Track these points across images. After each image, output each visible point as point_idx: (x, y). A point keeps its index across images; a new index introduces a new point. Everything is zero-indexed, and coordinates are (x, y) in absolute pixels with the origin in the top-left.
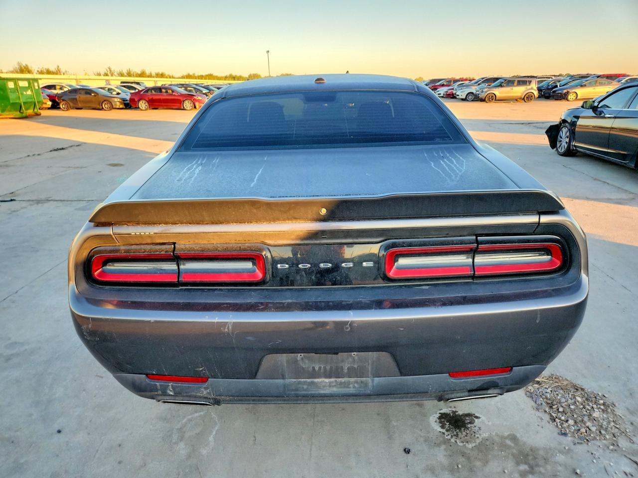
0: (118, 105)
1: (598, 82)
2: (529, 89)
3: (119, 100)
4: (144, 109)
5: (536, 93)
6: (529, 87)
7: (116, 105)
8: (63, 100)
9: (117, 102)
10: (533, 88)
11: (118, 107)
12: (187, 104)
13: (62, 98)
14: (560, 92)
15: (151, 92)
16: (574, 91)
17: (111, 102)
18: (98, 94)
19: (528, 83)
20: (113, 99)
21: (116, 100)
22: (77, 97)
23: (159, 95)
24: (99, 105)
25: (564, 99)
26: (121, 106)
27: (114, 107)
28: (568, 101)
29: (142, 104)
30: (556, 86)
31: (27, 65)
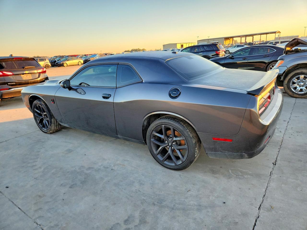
1: (73, 58)
2: (46, 63)
5: (50, 64)
6: (46, 62)
10: (48, 62)
14: (60, 63)
16: (65, 62)
19: (44, 60)
25: (62, 66)
28: (64, 67)
30: (56, 61)
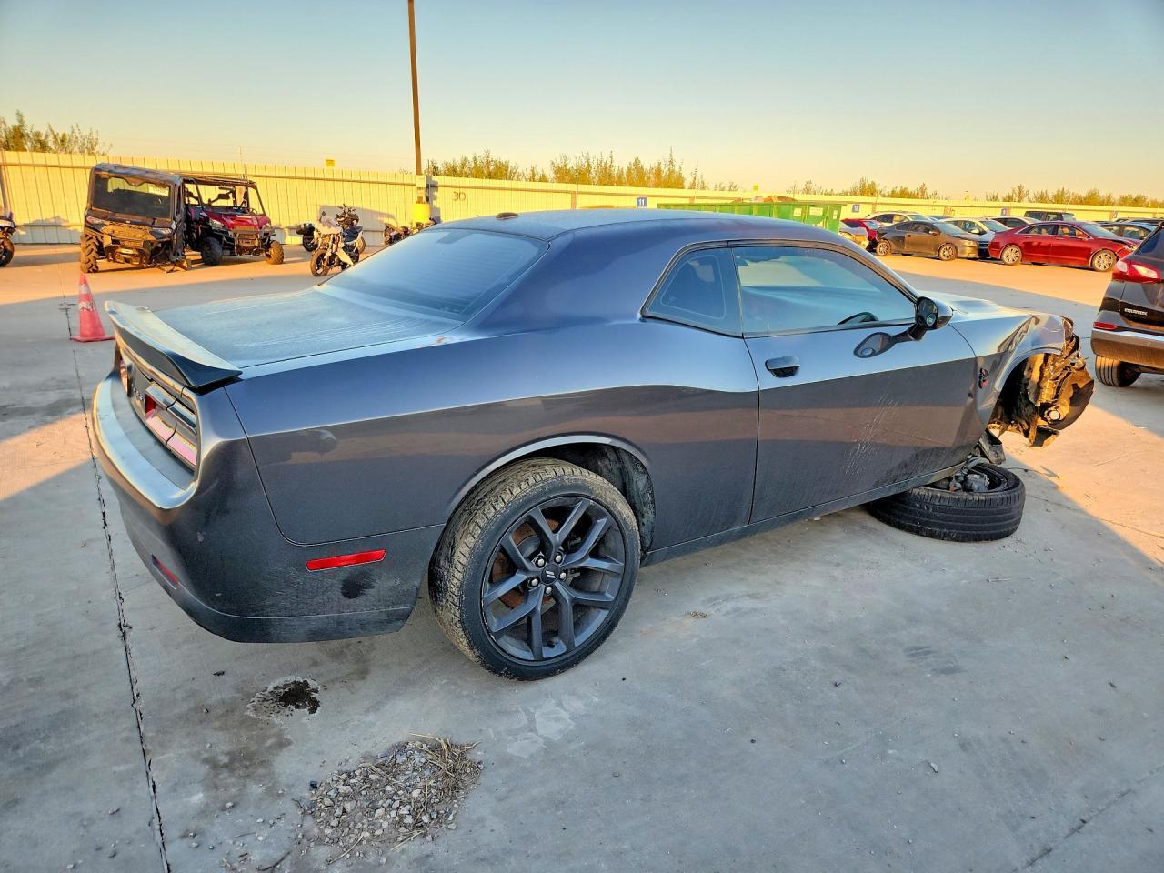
0: (969, 252)
3: (972, 243)
4: (1011, 262)
7: (963, 252)
8: (884, 239)
9: (968, 249)
11: (966, 256)
12: (1102, 260)
13: (884, 236)
15: (1040, 232)
17: (956, 247)
18: (939, 232)
20: (962, 241)
21: (967, 243)
22: (906, 235)
23: (1052, 238)
24: (935, 250)
26: (972, 255)
27: (959, 254)
29: (1011, 254)
31: (873, 183)
